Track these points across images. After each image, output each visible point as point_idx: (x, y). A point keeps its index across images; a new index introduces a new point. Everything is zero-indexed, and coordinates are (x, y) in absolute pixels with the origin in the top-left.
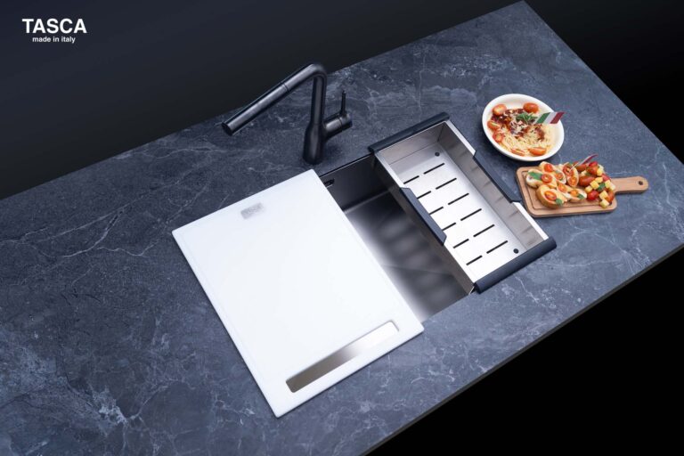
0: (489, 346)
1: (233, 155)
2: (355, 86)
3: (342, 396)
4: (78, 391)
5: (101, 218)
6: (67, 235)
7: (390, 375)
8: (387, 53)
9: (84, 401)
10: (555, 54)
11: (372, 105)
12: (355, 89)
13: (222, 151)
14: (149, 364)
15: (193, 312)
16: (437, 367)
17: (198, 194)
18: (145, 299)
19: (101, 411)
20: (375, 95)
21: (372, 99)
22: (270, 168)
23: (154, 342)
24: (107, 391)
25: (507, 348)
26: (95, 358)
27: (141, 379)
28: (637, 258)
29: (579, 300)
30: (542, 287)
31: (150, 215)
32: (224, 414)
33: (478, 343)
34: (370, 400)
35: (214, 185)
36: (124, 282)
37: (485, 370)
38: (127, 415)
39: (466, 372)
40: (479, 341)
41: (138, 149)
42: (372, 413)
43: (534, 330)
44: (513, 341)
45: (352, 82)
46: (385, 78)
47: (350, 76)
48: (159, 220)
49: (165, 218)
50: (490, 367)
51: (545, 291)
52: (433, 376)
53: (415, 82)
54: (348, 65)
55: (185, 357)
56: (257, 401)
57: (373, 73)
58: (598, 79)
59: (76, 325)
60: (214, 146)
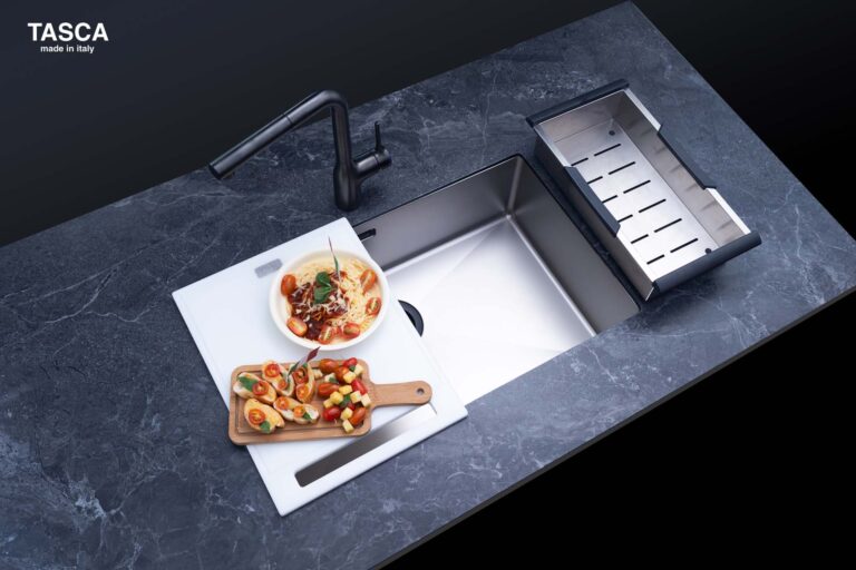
0: (548, 435)
1: (250, 202)
2: (406, 113)
3: (362, 492)
4: (53, 478)
5: (92, 277)
6: (51, 297)
7: (422, 469)
8: (448, 73)
9: (59, 492)
10: (664, 69)
11: (425, 138)
12: (405, 118)
13: (238, 196)
14: (136, 450)
15: (191, 389)
16: (480, 459)
17: (207, 248)
18: (137, 373)
19: (77, 504)
20: (429, 125)
21: (426, 129)
22: (293, 216)
23: (143, 425)
24: (85, 480)
25: (571, 438)
26: (74, 442)
27: (125, 467)
28: (750, 327)
29: (670, 379)
30: (623, 362)
31: (148, 274)
32: (220, 511)
33: (535, 431)
34: (396, 498)
35: (226, 238)
36: (113, 353)
37: (541, 465)
38: (106, 509)
39: (517, 467)
40: (535, 428)
41: (139, 194)
42: (398, 513)
43: (607, 416)
44: (580, 429)
45: (401, 110)
46: (443, 104)
47: (400, 102)
48: (158, 279)
49: (165, 277)
50: (549, 462)
51: (627, 367)
52: (476, 471)
53: (480, 108)
54: (400, 88)
55: (178, 443)
56: (259, 496)
57: (429, 97)
58: (719, 98)
59: (56, 403)
60: (229, 190)
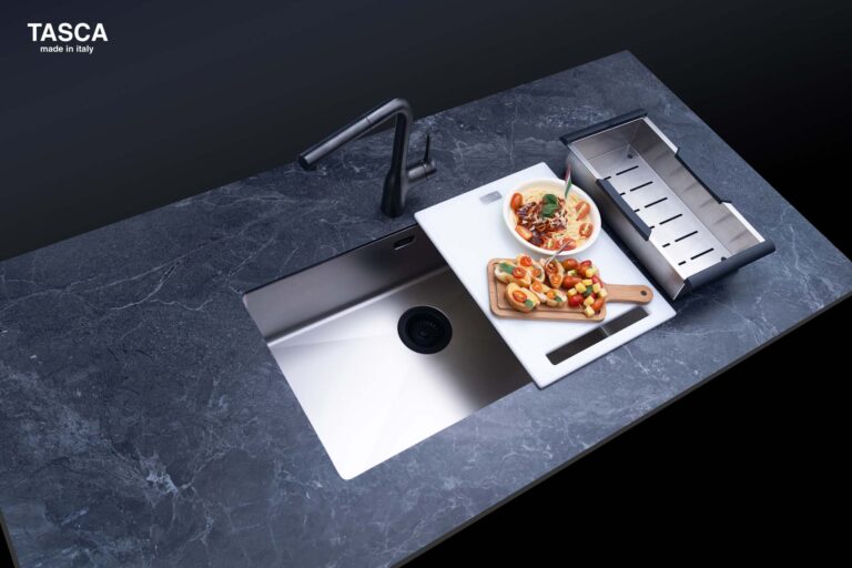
0: (592, 420)
1: (303, 206)
2: (439, 135)
3: (423, 470)
4: (124, 455)
5: (156, 269)
6: (117, 285)
7: (478, 449)
8: (476, 102)
9: (130, 467)
10: (664, 107)
11: (459, 156)
12: (439, 139)
13: (292, 201)
14: (204, 428)
15: (256, 373)
16: (532, 442)
17: (264, 246)
18: (202, 357)
19: (148, 479)
20: (462, 146)
21: (459, 150)
22: (344, 220)
23: (210, 405)
24: (156, 456)
25: (613, 423)
26: (144, 420)
27: (195, 444)
28: (762, 328)
29: (696, 372)
30: (652, 357)
31: (210, 267)
32: (287, 485)
33: (580, 417)
34: (455, 475)
35: (282, 237)
36: (179, 338)
37: (587, 447)
38: (177, 483)
39: (566, 449)
40: (580, 414)
41: (198, 196)
42: (459, 490)
43: (644, 403)
44: (620, 415)
45: (436, 132)
46: (472, 128)
47: (434, 125)
48: (220, 272)
49: (226, 270)
50: (593, 444)
51: (657, 361)
52: (528, 452)
53: (506, 133)
54: (432, 113)
55: (245, 422)
56: (326, 472)
57: (460, 122)
58: (714, 133)
59: (124, 384)
60: (282, 196)
